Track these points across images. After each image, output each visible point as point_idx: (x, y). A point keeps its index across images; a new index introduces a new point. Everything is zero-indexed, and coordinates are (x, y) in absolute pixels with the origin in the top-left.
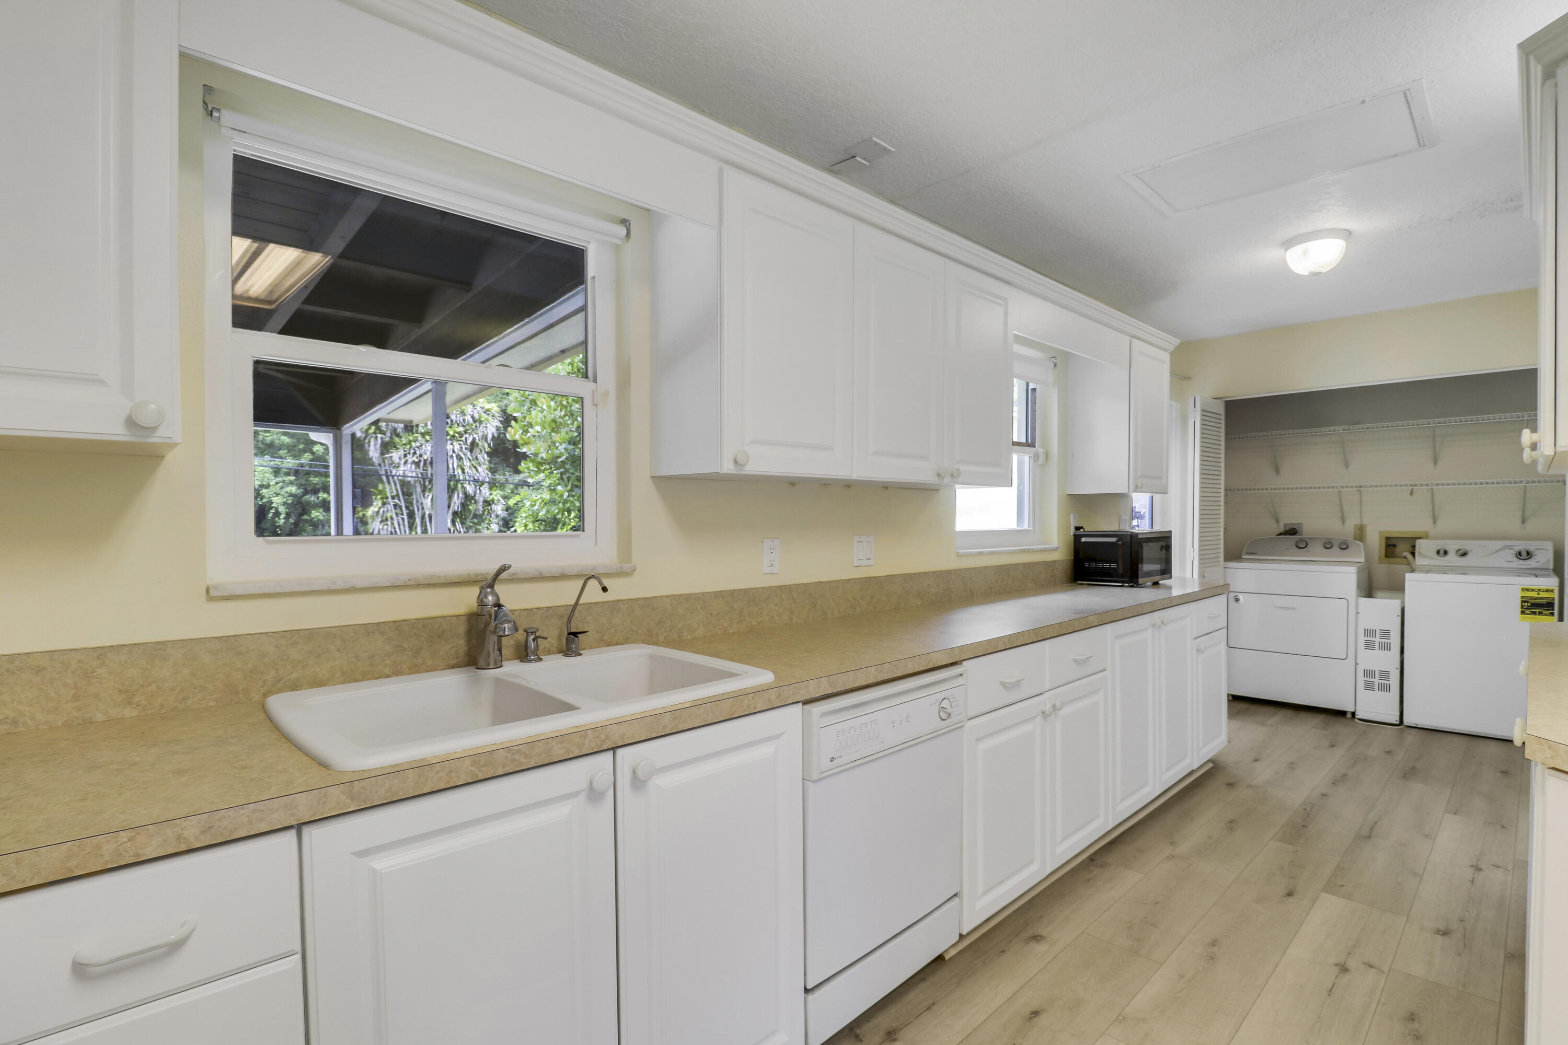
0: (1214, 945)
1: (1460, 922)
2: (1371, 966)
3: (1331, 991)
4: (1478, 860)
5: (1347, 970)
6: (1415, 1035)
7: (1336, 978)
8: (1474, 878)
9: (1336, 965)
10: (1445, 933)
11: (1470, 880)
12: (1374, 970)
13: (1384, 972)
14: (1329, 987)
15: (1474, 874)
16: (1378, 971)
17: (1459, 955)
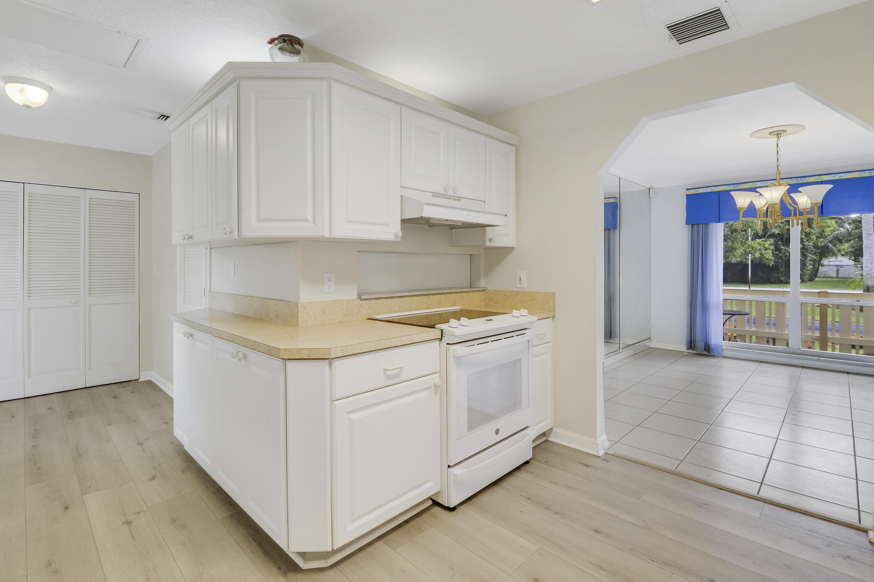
0: (50, 565)
1: (155, 470)
2: (139, 513)
3: (132, 537)
4: (137, 440)
5: (131, 522)
6: (181, 526)
7: (129, 529)
8: (143, 449)
9: (124, 524)
10: (154, 478)
11: (143, 451)
12: (142, 513)
13: (146, 511)
14: (131, 536)
15: (141, 447)
16: (144, 513)
17: (167, 483)
